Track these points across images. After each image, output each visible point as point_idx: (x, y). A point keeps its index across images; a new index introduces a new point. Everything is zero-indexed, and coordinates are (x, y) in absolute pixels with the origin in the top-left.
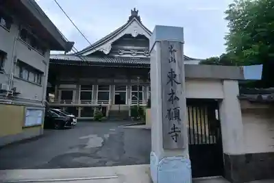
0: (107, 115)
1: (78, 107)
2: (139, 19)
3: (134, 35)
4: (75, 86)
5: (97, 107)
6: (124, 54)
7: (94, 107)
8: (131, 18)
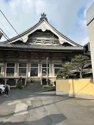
0: (26, 84)
1: (5, 79)
2: (46, 19)
3: (44, 30)
4: (2, 64)
5: (18, 79)
6: (37, 42)
7: (16, 79)
8: (41, 19)
